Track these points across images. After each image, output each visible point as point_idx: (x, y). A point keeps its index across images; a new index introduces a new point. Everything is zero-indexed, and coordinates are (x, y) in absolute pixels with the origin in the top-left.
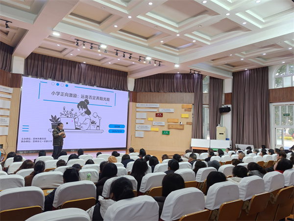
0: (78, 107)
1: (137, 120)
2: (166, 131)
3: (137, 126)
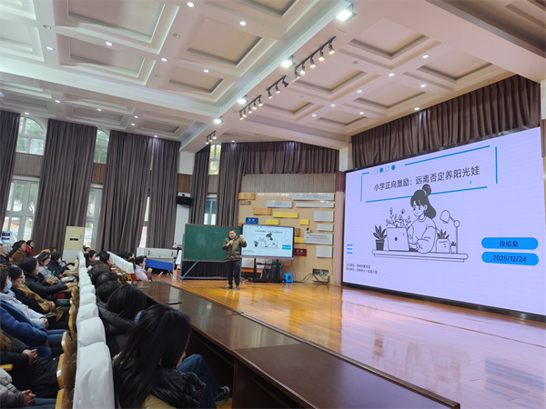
0: (412, 204)
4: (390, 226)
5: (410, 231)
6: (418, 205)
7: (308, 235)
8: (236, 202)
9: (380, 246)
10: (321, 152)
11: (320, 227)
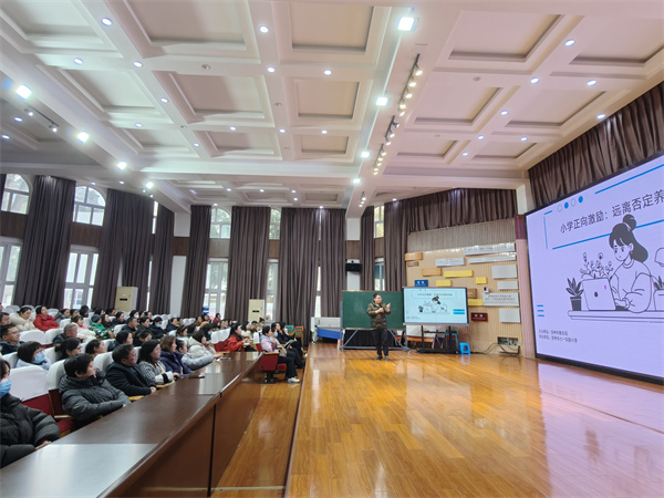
4: (586, 277)
5: (614, 282)
6: (620, 244)
7: (487, 296)
8: (403, 264)
9: (577, 306)
10: (493, 195)
11: (501, 285)
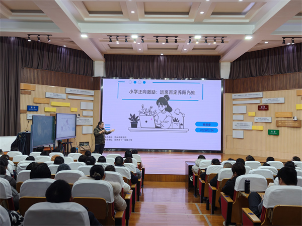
0: (157, 104)
1: (234, 116)
2: (273, 130)
3: (234, 123)
4: (142, 114)
5: (156, 118)
6: (161, 104)
9: (134, 125)
11: (85, 113)
